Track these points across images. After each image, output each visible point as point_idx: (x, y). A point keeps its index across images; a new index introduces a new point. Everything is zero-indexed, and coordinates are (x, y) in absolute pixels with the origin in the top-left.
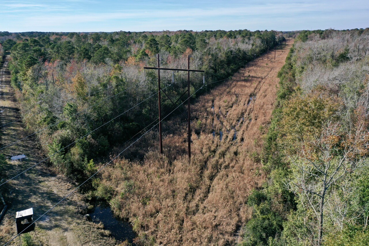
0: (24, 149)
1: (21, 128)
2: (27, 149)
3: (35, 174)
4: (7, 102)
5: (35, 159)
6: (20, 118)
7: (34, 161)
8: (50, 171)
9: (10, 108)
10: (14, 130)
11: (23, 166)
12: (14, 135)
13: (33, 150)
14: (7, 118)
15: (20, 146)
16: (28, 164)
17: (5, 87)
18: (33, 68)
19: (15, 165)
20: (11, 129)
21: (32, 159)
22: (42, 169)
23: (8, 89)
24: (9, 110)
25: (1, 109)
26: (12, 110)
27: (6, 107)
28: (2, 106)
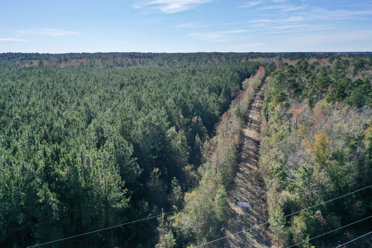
0: (251, 197)
1: (256, 168)
2: (254, 197)
3: (251, 233)
4: (253, 132)
5: (257, 213)
6: (258, 154)
7: (255, 216)
8: (267, 236)
9: (253, 140)
10: (249, 168)
11: (244, 218)
12: (247, 175)
13: (258, 201)
14: (247, 151)
15: (249, 191)
16: (249, 217)
17: (256, 114)
19: (238, 214)
20: (247, 167)
21: (254, 212)
22: (259, 230)
23: (257, 117)
24: (252, 142)
25: (245, 139)
26: (254, 142)
27: (250, 138)
28: (247, 136)
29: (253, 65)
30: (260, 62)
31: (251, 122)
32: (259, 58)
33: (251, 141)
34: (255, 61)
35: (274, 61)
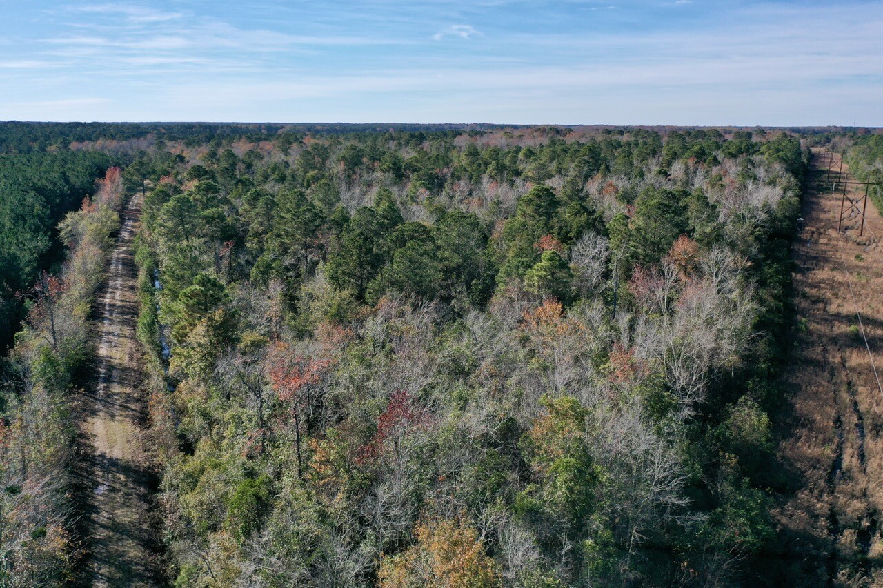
4: (121, 427)
6: (162, 549)
9: (126, 469)
14: (113, 548)
17: (119, 336)
18: (210, 319)
23: (127, 350)
24: (125, 485)
25: (98, 471)
26: (134, 482)
27: (114, 462)
28: (103, 456)
29: (87, 163)
30: (106, 152)
31: (108, 380)
32: (101, 141)
33: (122, 477)
34: (91, 150)
35: (143, 148)
